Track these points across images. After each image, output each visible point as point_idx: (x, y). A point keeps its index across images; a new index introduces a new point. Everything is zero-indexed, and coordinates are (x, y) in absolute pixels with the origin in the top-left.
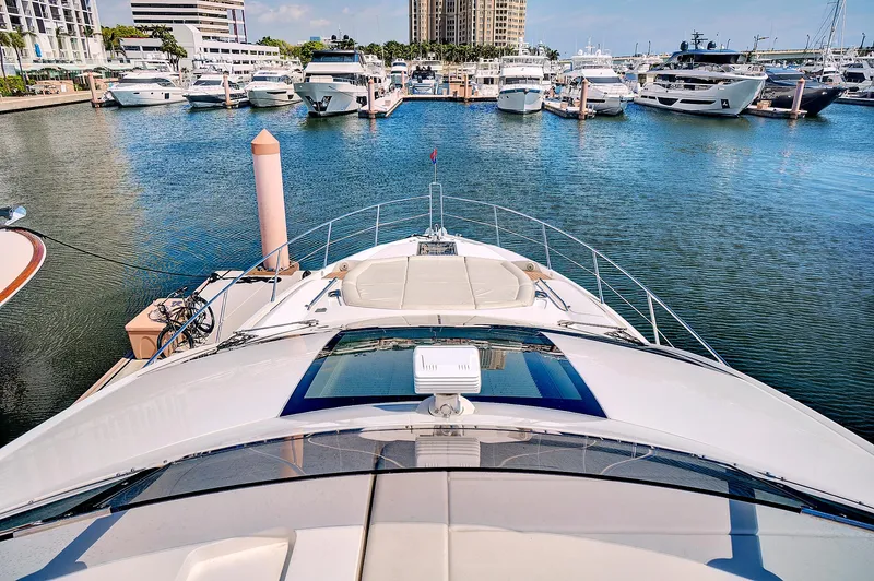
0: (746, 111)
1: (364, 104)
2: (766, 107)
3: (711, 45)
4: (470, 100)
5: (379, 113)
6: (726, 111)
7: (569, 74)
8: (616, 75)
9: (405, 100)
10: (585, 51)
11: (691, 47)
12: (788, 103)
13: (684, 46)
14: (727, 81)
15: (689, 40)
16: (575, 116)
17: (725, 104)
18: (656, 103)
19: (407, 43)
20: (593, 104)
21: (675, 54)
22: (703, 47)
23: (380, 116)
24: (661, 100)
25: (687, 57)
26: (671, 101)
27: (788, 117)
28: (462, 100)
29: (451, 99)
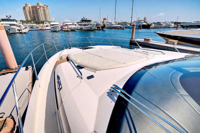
0: (94, 29)
1: (20, 31)
2: (96, 29)
3: (86, 19)
4: (44, 30)
5: (25, 32)
6: (91, 29)
7: (64, 24)
8: (72, 24)
9: (29, 30)
10: (66, 20)
11: (83, 19)
12: (99, 28)
13: (82, 19)
14: (90, 24)
15: (83, 18)
16: (67, 31)
17: (91, 28)
18: (80, 29)
19: (25, 20)
20: (70, 29)
21: (81, 20)
22: (85, 19)
23: (25, 33)
24: (80, 28)
25: (83, 21)
26: (82, 28)
27: (100, 30)
28: (43, 30)
29: (40, 30)
